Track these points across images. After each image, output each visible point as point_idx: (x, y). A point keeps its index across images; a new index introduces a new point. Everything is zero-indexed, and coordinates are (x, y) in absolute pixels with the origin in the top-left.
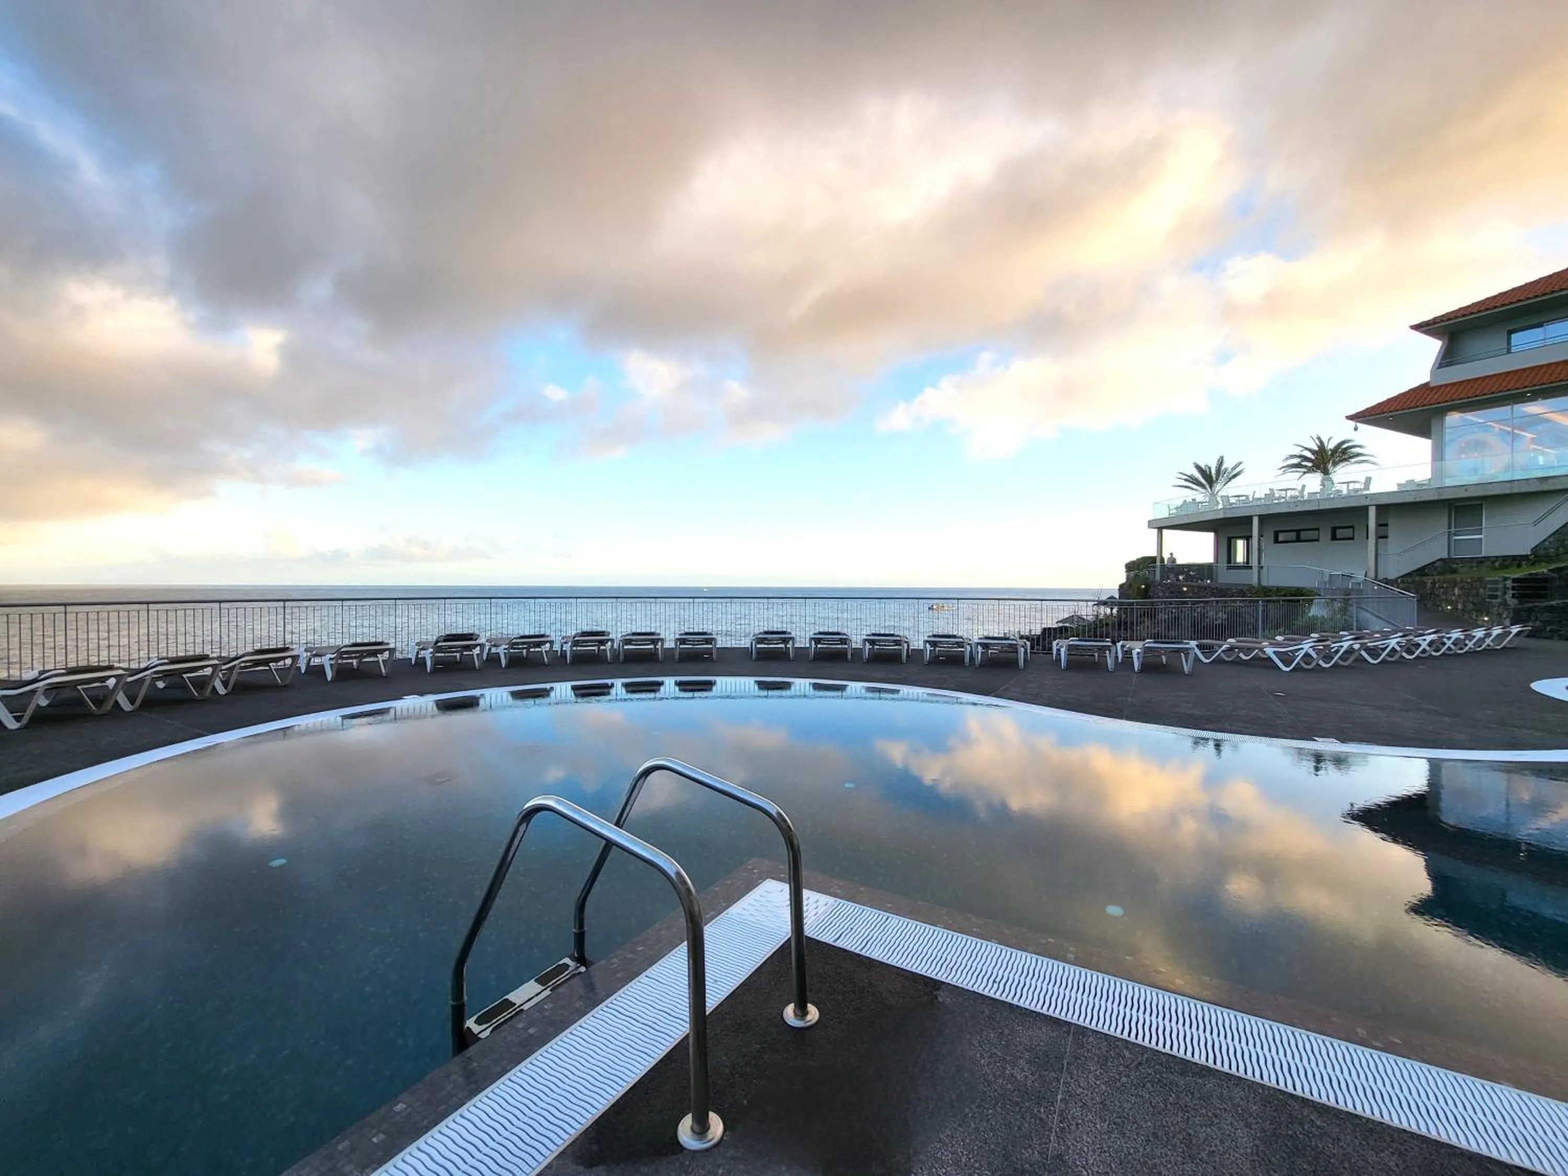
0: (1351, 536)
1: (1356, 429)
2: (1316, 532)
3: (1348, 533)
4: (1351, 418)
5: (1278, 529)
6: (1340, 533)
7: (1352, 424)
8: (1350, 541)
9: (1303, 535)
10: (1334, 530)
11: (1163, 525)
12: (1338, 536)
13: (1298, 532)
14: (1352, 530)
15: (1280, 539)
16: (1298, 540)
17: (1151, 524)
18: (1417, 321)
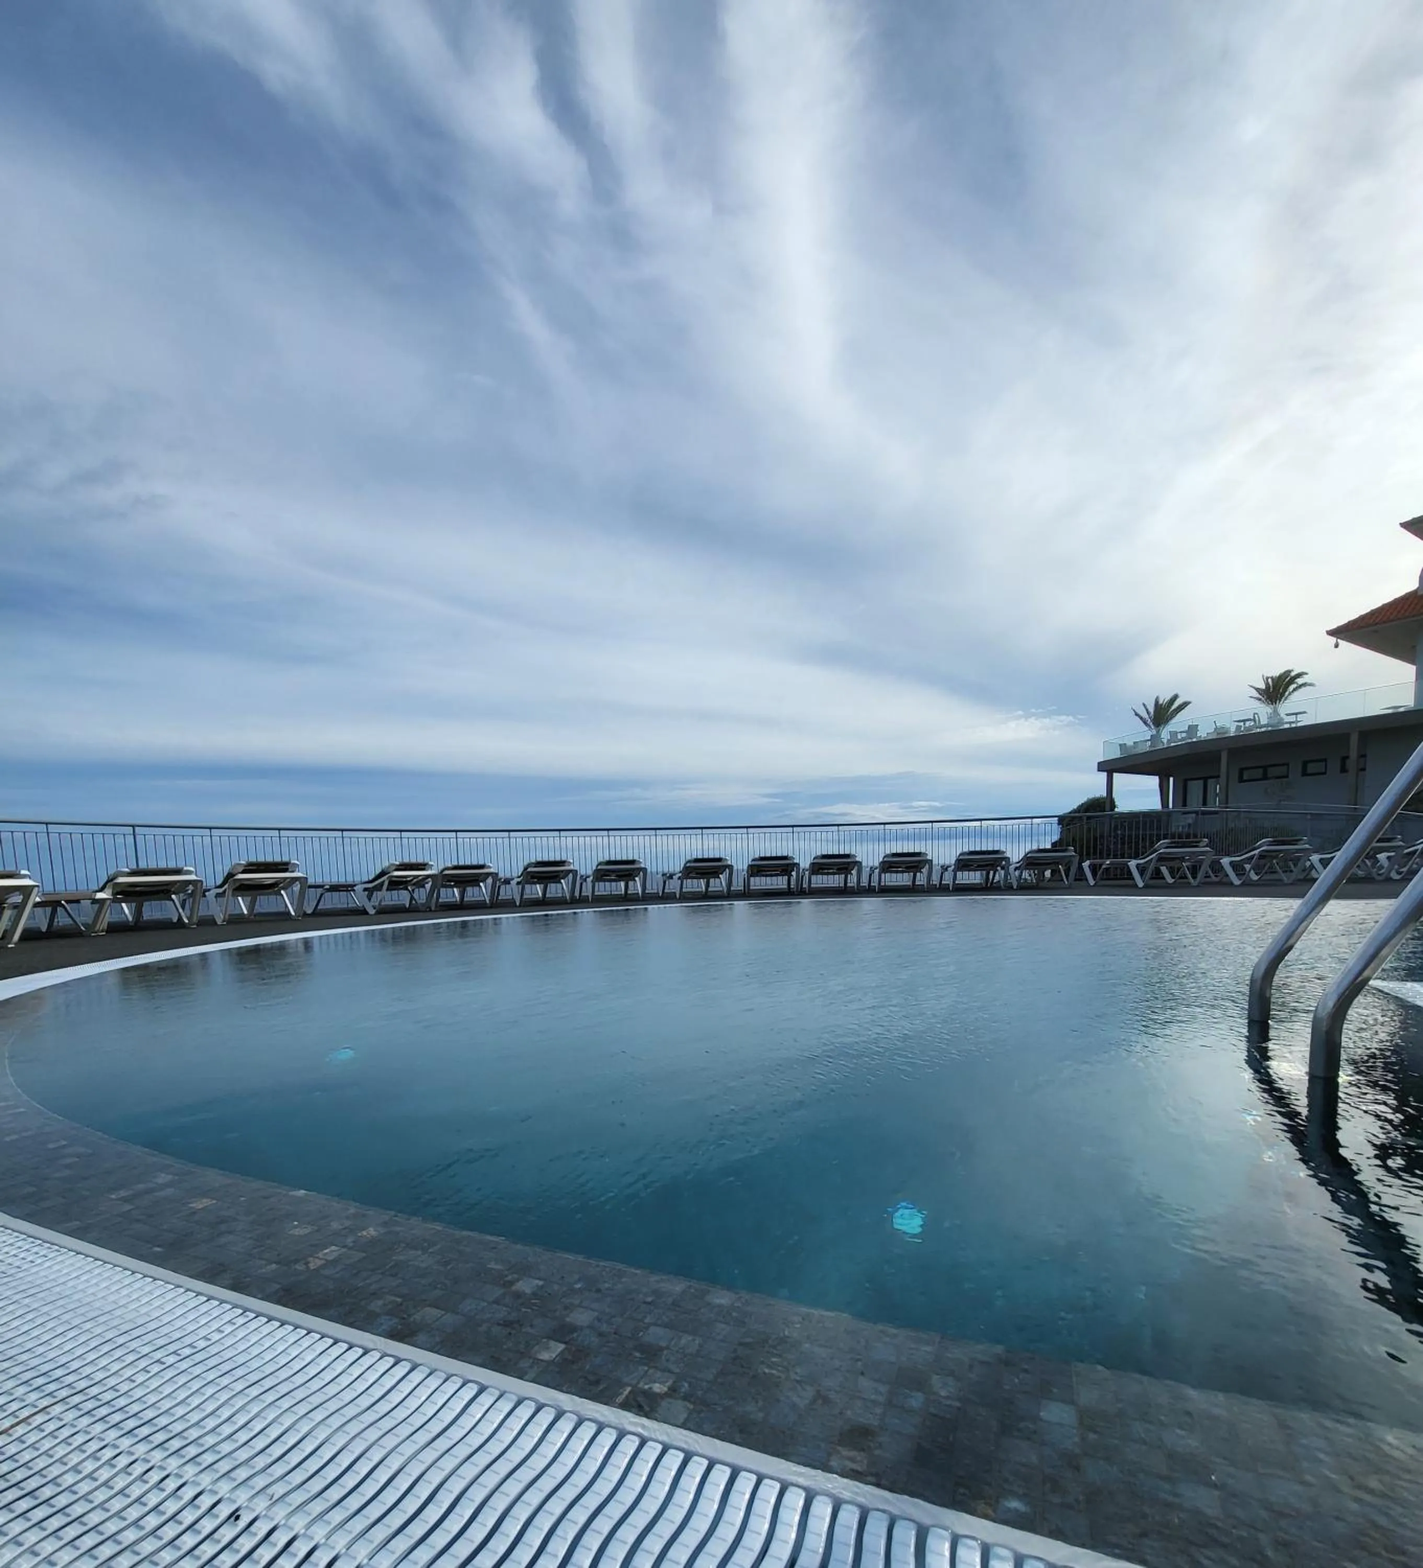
0: (1324, 771)
1: (1337, 646)
2: (1285, 767)
3: (1320, 767)
4: (1332, 633)
5: (1244, 766)
6: (1311, 768)
7: (1333, 640)
8: (1322, 776)
9: (1272, 772)
10: (1305, 764)
11: (1113, 767)
12: (1309, 771)
13: (1265, 768)
14: (1324, 763)
15: (1245, 778)
16: (1265, 778)
17: (1102, 767)
18: (1408, 518)
